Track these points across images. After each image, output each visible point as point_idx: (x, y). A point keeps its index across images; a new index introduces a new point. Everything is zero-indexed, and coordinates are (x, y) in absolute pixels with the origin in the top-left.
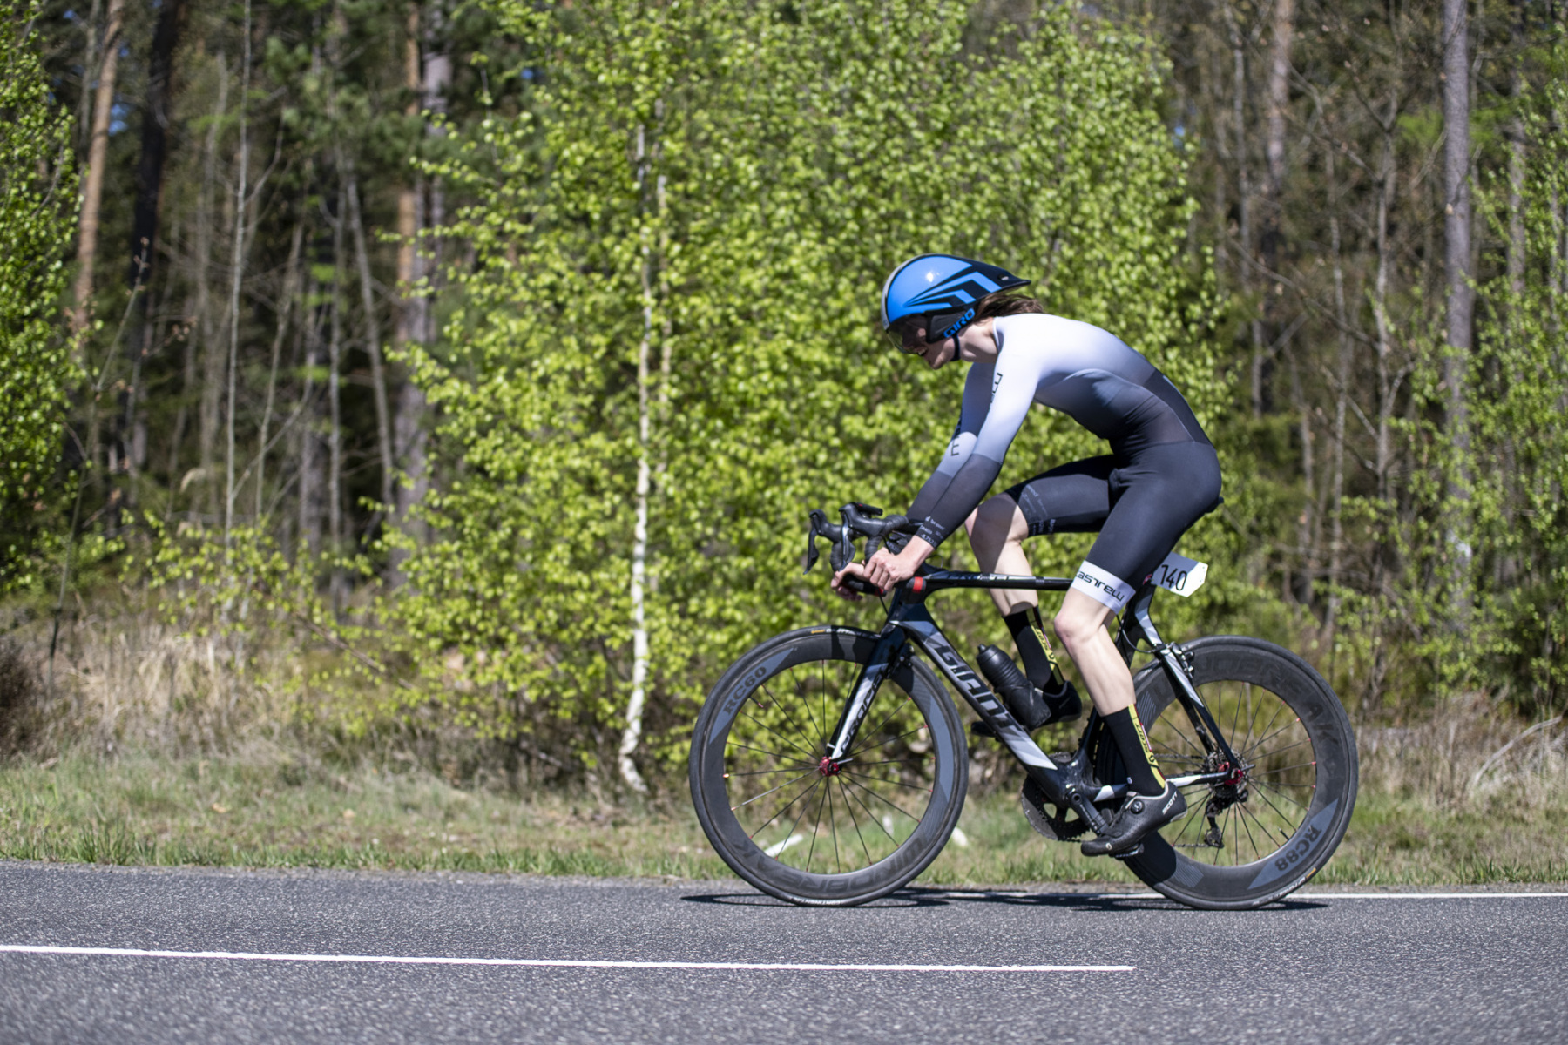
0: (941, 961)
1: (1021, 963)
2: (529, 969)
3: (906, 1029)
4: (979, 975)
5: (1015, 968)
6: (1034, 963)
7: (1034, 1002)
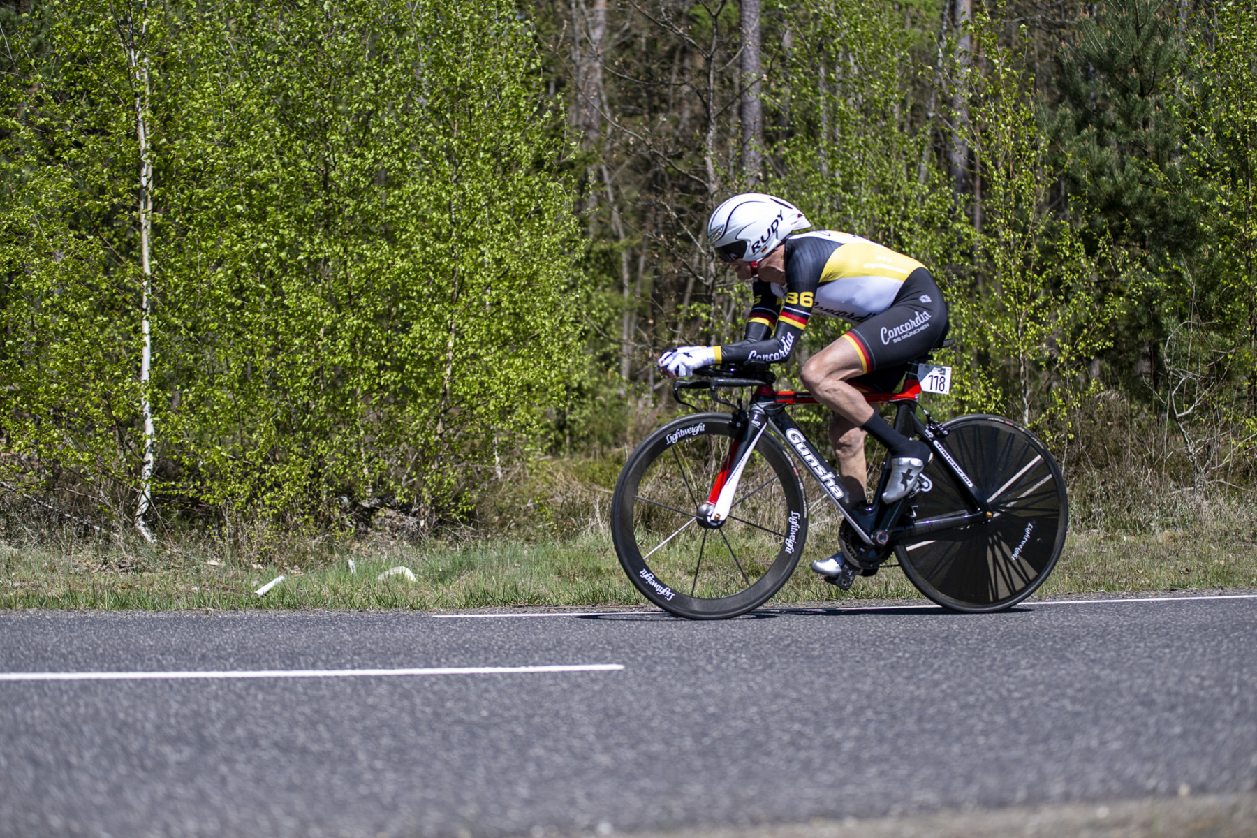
0: (470, 666)
1: (535, 664)
2: (166, 680)
3: (492, 714)
4: (511, 675)
5: (531, 669)
6: (543, 664)
7: (572, 692)
